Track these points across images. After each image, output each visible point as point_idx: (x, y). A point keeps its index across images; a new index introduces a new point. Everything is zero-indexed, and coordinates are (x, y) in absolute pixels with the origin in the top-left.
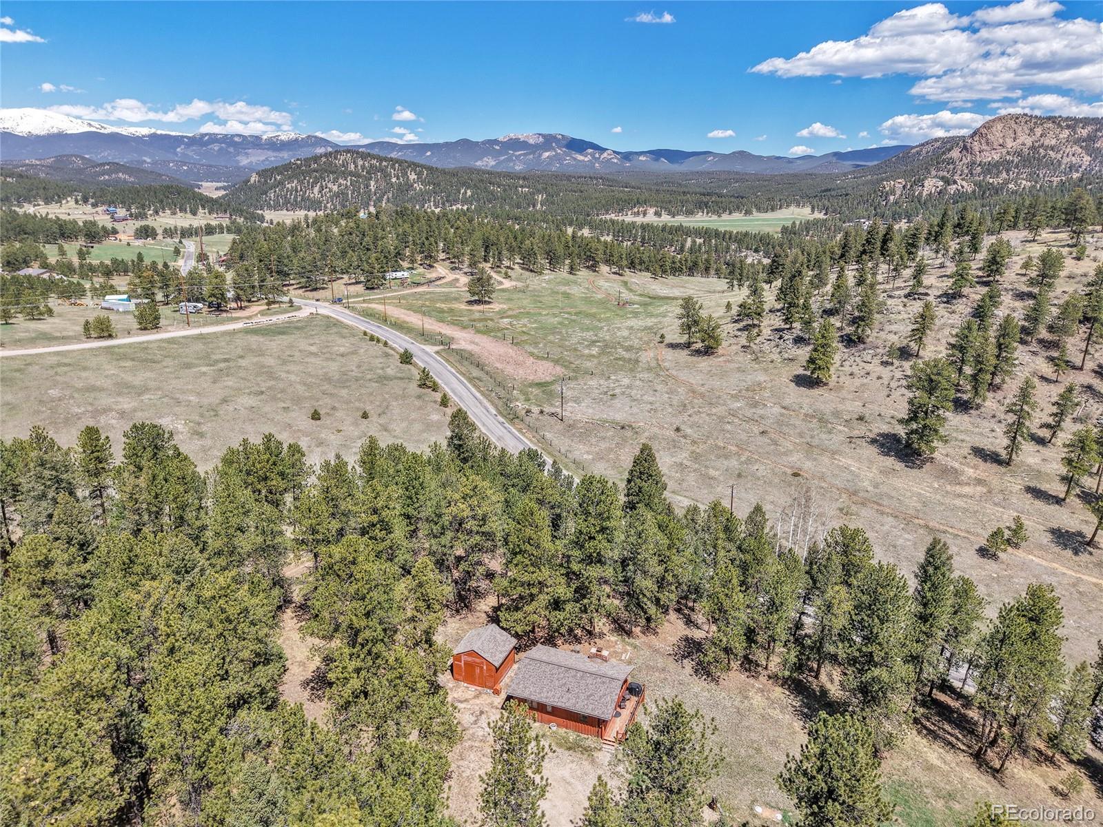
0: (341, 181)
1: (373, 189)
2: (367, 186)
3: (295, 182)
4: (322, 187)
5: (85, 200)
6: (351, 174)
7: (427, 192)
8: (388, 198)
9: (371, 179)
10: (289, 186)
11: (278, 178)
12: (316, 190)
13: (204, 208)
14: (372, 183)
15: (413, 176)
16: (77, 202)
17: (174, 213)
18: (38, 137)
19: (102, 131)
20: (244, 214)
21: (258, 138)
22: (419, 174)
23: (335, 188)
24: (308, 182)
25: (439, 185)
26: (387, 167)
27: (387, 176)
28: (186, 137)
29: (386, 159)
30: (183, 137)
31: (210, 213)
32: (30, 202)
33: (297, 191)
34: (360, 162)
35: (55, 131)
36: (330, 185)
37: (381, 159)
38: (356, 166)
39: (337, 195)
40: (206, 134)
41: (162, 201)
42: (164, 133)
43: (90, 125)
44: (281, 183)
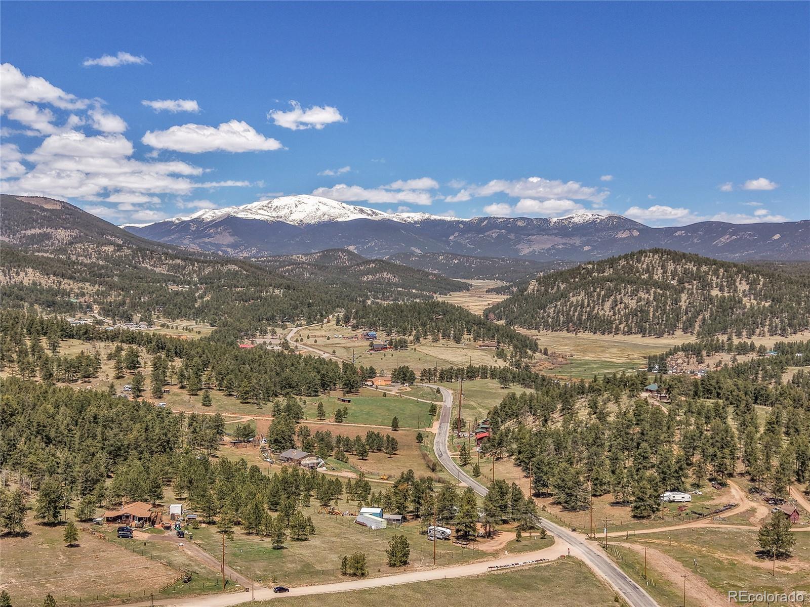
0: (642, 294)
1: (683, 304)
2: (676, 301)
3: (583, 294)
4: (615, 301)
5: (347, 320)
6: (656, 284)
7: (762, 312)
8: (704, 320)
9: (682, 291)
10: (574, 299)
11: (562, 286)
12: (608, 305)
13: (469, 331)
14: (684, 297)
15: (743, 286)
16: (338, 323)
17: (436, 340)
18: (309, 226)
19: (374, 218)
20: (515, 342)
21: (546, 221)
22: (753, 284)
23: (633, 304)
24: (599, 295)
25: (779, 301)
26: (707, 273)
27: (705, 285)
28: (462, 222)
29: (707, 262)
30: (458, 222)
31: (475, 340)
32: (293, 322)
33: (582, 306)
34: (671, 266)
35: (326, 218)
36: (626, 300)
37: (699, 262)
38: (665, 272)
39: (634, 313)
40: (485, 219)
41: (424, 325)
42: (438, 217)
43: (362, 211)
44: (564, 295)
